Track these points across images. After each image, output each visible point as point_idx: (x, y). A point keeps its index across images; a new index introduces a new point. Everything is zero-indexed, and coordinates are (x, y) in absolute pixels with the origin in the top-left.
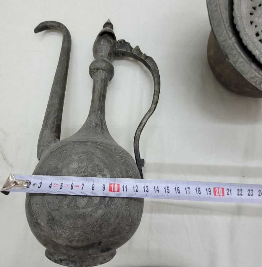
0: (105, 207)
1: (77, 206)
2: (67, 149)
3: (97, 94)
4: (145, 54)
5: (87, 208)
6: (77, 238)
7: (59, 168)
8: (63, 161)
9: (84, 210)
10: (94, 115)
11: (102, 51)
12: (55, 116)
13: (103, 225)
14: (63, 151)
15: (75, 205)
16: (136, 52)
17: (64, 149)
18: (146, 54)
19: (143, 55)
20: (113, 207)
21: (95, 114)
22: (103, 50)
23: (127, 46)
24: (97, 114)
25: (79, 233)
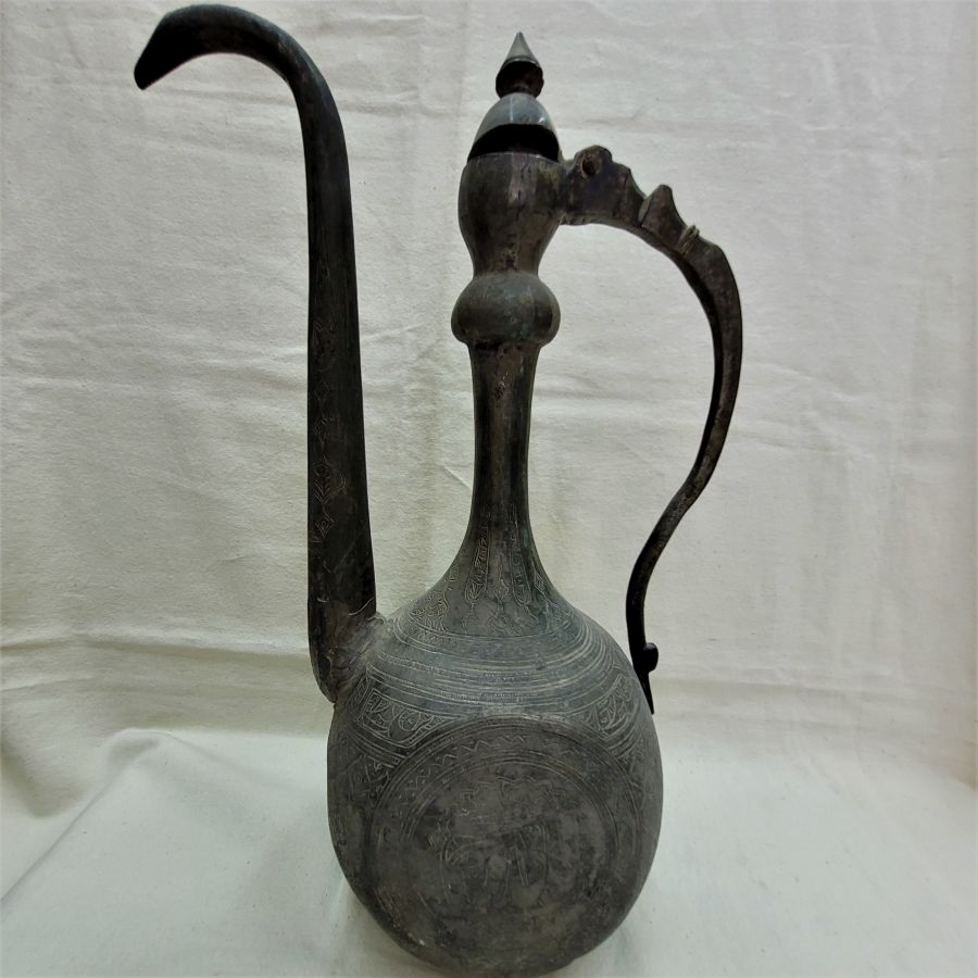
0: (589, 894)
1: (516, 907)
2: (453, 746)
3: (502, 450)
4: (694, 227)
5: (541, 907)
6: (521, 967)
7: (441, 810)
8: (449, 788)
9: (534, 912)
10: (498, 539)
11: (514, 240)
12: (351, 548)
13: (586, 934)
14: (443, 752)
15: (508, 903)
16: (655, 221)
17: (445, 744)
18: (697, 227)
19: (684, 233)
20: (609, 890)
21: (501, 534)
22: (515, 236)
23: (618, 191)
24: (506, 534)
25: (525, 957)
